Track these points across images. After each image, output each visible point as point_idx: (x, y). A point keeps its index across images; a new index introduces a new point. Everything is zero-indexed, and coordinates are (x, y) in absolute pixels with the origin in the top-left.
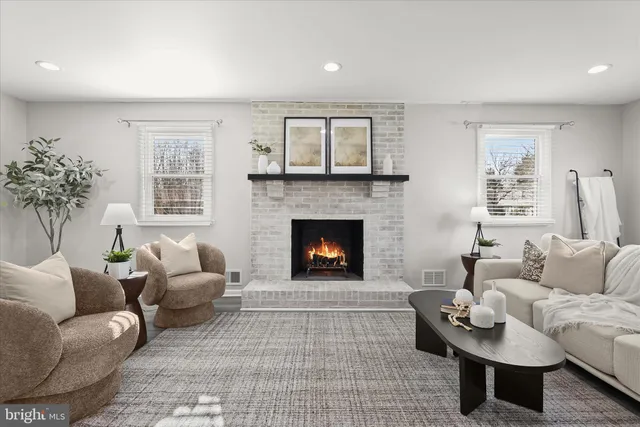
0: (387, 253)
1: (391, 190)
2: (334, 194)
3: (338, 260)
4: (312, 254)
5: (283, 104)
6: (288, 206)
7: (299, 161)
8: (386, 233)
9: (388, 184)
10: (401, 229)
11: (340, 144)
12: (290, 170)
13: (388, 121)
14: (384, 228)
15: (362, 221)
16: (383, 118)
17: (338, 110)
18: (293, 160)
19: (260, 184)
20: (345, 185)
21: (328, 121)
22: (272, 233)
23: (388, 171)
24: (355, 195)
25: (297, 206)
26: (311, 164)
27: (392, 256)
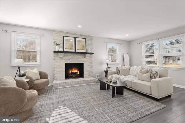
0: (89, 71)
1: (90, 56)
2: (77, 57)
3: (77, 73)
4: (70, 71)
5: (62, 32)
6: (65, 60)
7: (68, 48)
8: (89, 66)
9: (90, 55)
10: (92, 65)
11: (78, 44)
12: (65, 50)
13: (89, 40)
14: (88, 65)
15: (83, 64)
16: (88, 39)
17: (77, 36)
18: (66, 48)
19: (56, 54)
20: (79, 55)
21: (75, 38)
22: (60, 67)
23: (90, 52)
24: (82, 57)
25: (67, 60)
26: (71, 49)
27: (90, 72)
